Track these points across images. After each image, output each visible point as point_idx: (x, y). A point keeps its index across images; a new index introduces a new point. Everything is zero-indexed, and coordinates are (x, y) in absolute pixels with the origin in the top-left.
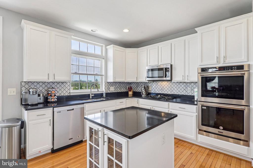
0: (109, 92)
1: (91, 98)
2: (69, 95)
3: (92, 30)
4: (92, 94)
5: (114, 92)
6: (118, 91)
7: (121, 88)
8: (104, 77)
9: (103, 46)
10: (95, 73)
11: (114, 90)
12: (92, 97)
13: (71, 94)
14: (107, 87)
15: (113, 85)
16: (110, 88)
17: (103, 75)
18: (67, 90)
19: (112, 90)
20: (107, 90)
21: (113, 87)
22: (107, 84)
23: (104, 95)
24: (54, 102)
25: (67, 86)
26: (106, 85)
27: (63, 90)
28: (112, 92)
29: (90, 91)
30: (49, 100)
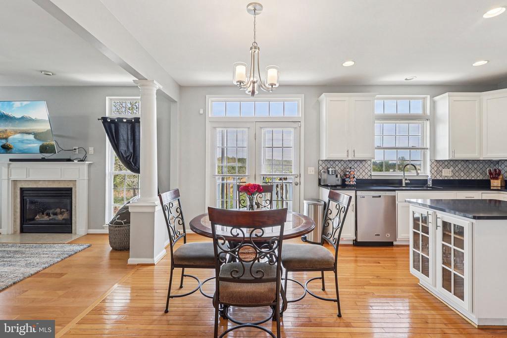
0: (441, 178)
1: (404, 185)
2: (369, 178)
3: (406, 79)
4: (406, 180)
5: (452, 178)
6: (462, 178)
7: (470, 171)
8: (428, 153)
9: (426, 97)
10: (410, 146)
11: (450, 175)
12: (406, 184)
13: (373, 178)
14: (436, 168)
15: (449, 165)
16: (441, 171)
17: (427, 149)
18: (366, 171)
19: (446, 175)
20: (435, 174)
21: (450, 170)
22: (435, 163)
23: (430, 183)
24: (353, 186)
25: (366, 165)
26: (433, 166)
27: (361, 171)
28: (446, 178)
29: (403, 175)
30: (347, 183)
